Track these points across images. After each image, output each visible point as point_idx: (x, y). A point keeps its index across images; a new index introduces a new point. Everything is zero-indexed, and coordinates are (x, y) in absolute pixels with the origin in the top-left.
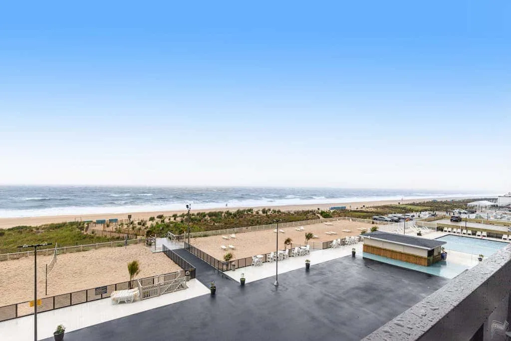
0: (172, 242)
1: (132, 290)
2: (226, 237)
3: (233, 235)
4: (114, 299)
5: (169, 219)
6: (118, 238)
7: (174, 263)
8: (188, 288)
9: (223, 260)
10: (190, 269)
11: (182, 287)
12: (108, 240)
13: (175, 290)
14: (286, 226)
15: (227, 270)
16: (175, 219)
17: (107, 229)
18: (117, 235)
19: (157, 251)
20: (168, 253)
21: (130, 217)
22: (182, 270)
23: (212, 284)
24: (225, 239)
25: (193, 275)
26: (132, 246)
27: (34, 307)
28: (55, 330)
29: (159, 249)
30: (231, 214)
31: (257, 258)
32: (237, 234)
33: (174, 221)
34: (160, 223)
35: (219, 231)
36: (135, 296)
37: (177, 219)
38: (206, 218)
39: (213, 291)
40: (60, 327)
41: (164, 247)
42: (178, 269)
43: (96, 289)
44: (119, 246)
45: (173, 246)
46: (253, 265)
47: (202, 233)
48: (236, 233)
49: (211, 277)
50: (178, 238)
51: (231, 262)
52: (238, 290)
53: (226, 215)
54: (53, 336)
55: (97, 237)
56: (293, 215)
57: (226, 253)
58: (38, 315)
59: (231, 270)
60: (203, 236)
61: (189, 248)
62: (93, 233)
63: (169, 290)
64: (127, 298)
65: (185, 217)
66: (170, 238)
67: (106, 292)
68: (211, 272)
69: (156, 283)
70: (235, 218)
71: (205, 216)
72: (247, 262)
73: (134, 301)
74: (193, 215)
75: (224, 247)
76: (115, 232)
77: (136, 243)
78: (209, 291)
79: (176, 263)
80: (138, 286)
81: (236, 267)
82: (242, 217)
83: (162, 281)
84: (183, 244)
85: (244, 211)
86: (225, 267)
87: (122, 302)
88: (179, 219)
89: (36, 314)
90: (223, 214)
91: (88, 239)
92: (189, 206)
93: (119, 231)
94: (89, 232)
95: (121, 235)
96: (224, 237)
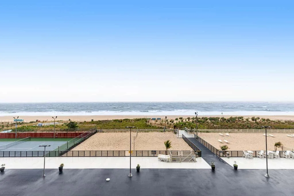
0: (187, 133)
1: (168, 156)
2: (222, 135)
3: (227, 134)
4: (159, 158)
5: (186, 120)
6: (161, 128)
7: (188, 145)
8: (197, 162)
9: (220, 149)
10: (198, 151)
11: (193, 161)
12: (157, 128)
13: (189, 161)
14: (276, 132)
15: (223, 157)
16: (189, 120)
17: (157, 123)
18: (161, 126)
19: (180, 137)
20: (185, 139)
21: (166, 117)
22: (193, 150)
23: (212, 164)
24: (221, 135)
25: (200, 155)
26: (167, 133)
27: (130, 154)
28: (137, 166)
29: (180, 136)
30: (225, 120)
31: (247, 152)
32: (230, 134)
33: (188, 121)
34: (181, 122)
35: (217, 130)
36: (169, 159)
37: (190, 120)
38: (208, 121)
39: (213, 168)
40: (138, 165)
41: (183, 135)
42: (190, 149)
43: (152, 151)
44: (161, 132)
45: (188, 136)
46: (244, 157)
47: (206, 130)
48: (229, 132)
49: (211, 158)
50: (191, 131)
51: (226, 152)
52: (232, 172)
53: (222, 120)
54: (136, 168)
55: (152, 126)
56: (283, 123)
57: (222, 145)
58: (131, 157)
59: (226, 157)
60: (206, 132)
61: (197, 138)
62: (151, 124)
63: (186, 161)
64: (165, 159)
65: (195, 119)
66: (186, 131)
67: (156, 154)
68: (212, 156)
69: (179, 155)
70: (229, 123)
71: (207, 120)
72: (238, 154)
73: (168, 162)
74: (199, 118)
75: (220, 141)
76: (160, 125)
77: (169, 131)
78: (210, 168)
79: (190, 146)
80: (170, 154)
81: (230, 155)
82: (234, 122)
83: (182, 154)
84: (194, 135)
85: (236, 118)
86: (221, 154)
87: (163, 161)
88: (191, 120)
89: (131, 156)
90: (220, 119)
91: (148, 127)
92: (197, 113)
93: (161, 124)
94: (149, 124)
95: (162, 126)
96: (220, 134)
